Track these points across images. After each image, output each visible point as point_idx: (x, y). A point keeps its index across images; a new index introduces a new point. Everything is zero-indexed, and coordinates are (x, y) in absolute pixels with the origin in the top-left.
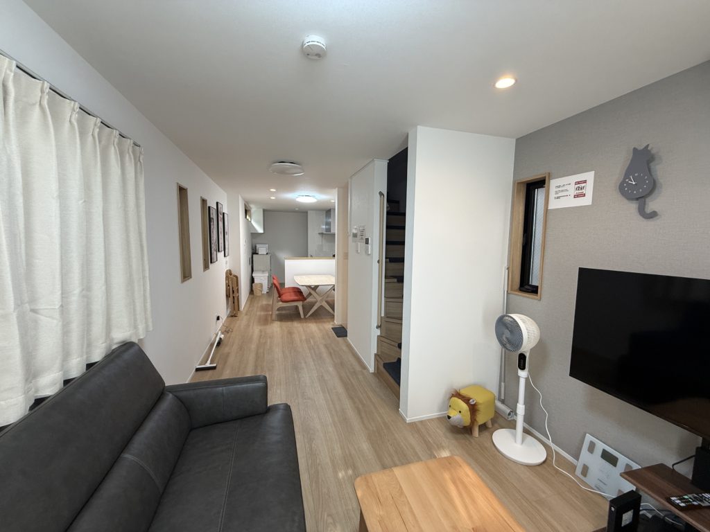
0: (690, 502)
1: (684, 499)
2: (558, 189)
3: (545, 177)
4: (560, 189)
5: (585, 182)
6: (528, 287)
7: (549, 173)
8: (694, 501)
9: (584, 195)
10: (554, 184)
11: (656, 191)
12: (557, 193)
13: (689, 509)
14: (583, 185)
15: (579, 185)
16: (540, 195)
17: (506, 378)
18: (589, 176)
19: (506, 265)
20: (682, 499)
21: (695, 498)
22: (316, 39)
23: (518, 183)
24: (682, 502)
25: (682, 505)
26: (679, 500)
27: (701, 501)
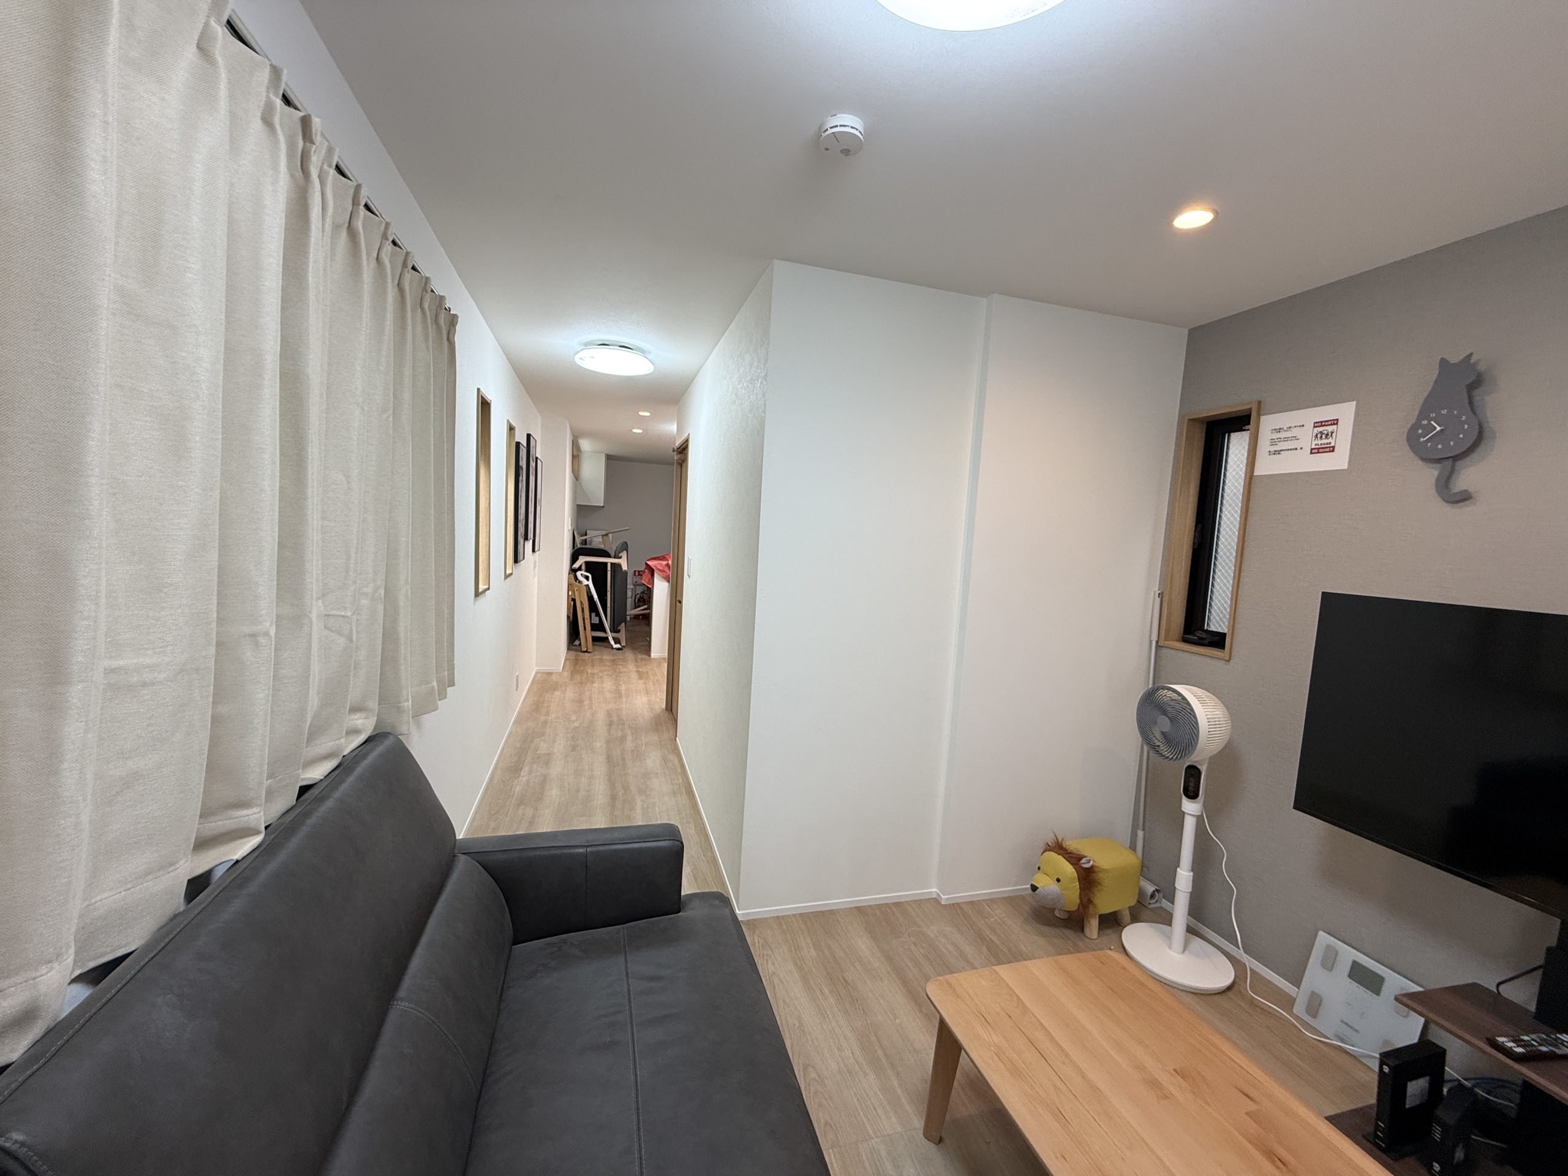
0: (1534, 1046)
1: (1523, 1040)
2: (1276, 436)
3: (1250, 409)
4: (1282, 435)
5: (1335, 422)
6: (1204, 635)
7: (1260, 403)
8: (1541, 1045)
9: (1332, 449)
10: (1268, 424)
11: (1482, 447)
12: (1273, 442)
13: (1530, 1058)
14: (1330, 429)
15: (1321, 429)
16: (1237, 447)
17: (1147, 824)
18: (1345, 412)
19: (1156, 589)
20: (1518, 1042)
21: (1542, 1039)
22: (848, 122)
23: (1190, 420)
24: (1518, 1046)
25: (1520, 1050)
26: (1513, 1041)
27: (1556, 1046)
